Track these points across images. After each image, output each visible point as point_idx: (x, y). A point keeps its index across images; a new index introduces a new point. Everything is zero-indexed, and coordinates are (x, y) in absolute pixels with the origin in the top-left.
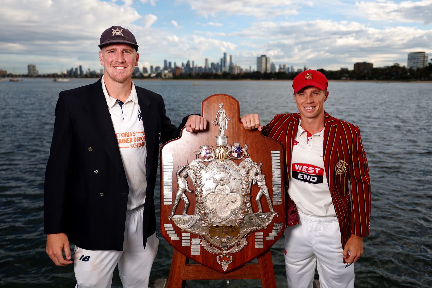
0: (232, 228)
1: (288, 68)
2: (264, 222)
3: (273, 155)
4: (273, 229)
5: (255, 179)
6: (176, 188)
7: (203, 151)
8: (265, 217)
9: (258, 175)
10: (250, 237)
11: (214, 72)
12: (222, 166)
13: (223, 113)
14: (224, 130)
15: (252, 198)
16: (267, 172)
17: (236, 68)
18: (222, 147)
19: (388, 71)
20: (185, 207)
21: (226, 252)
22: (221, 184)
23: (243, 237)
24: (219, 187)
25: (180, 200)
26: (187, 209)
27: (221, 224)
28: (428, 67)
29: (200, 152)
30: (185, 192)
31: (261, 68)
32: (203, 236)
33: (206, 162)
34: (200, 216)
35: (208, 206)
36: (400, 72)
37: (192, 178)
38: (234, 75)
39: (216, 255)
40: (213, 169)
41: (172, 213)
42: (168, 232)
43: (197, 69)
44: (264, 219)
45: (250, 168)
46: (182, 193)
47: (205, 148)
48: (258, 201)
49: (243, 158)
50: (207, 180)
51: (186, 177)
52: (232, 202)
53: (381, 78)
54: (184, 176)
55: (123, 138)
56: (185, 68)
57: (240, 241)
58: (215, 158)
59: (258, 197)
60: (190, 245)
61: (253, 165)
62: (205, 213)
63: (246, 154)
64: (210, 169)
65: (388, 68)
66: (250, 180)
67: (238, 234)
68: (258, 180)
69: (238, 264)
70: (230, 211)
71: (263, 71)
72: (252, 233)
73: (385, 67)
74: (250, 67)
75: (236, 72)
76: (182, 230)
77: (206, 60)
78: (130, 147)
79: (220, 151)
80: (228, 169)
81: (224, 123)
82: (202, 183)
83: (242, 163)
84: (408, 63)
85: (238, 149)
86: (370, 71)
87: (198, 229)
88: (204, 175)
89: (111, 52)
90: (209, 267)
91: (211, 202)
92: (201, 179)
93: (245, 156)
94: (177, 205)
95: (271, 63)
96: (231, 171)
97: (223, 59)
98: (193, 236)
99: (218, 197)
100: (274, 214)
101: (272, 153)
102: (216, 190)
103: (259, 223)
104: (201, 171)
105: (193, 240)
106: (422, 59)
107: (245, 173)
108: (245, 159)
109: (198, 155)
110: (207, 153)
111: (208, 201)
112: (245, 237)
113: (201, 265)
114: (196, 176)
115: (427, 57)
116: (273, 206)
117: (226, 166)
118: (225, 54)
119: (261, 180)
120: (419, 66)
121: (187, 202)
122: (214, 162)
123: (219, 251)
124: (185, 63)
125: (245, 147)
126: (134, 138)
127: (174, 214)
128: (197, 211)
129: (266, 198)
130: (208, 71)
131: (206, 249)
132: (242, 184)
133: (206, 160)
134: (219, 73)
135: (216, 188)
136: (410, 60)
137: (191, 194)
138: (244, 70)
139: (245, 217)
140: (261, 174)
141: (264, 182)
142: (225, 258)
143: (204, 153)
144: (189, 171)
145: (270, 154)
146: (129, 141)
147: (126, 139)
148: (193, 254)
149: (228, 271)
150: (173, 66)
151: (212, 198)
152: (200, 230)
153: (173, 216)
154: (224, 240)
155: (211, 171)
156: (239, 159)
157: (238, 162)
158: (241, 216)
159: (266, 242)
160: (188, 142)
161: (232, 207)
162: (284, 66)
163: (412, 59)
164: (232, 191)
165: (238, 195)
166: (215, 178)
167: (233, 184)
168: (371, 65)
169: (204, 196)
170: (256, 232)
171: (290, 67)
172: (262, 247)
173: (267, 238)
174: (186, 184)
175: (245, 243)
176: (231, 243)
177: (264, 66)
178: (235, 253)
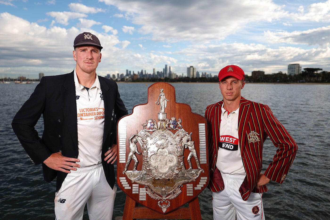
0: (170, 180)
1: (208, 75)
2: (193, 176)
3: (200, 127)
4: (200, 182)
5: (187, 144)
6: (128, 150)
7: (148, 123)
8: (194, 173)
9: (189, 141)
10: (183, 187)
11: (159, 77)
12: (162, 134)
13: (163, 96)
14: (164, 108)
15: (185, 158)
16: (195, 139)
17: (173, 75)
18: (163, 121)
19: (274, 76)
20: (135, 165)
21: (165, 199)
22: (162, 148)
23: (178, 187)
24: (160, 150)
25: (131, 159)
26: (137, 166)
27: (161, 178)
28: (302, 74)
29: (146, 124)
30: (135, 153)
31: (190, 74)
32: (148, 186)
33: (151, 132)
34: (146, 172)
35: (152, 164)
36: (283, 77)
37: (140, 144)
38: (172, 79)
39: (158, 201)
40: (156, 137)
41: (126, 169)
42: (122, 183)
43: (148, 75)
44: (193, 174)
45: (183, 136)
46: (133, 154)
47: (150, 121)
48: (189, 161)
49: (178, 129)
50: (151, 144)
51: (136, 142)
52: (170, 161)
53: (270, 81)
54: (134, 142)
55: (89, 112)
56: (140, 75)
57: (175, 191)
58: (157, 128)
59: (189, 158)
60: (138, 193)
61: (185, 134)
62: (150, 169)
63: (180, 126)
64: (154, 137)
65: (275, 75)
66: (183, 145)
67: (174, 185)
68: (189, 145)
69: (174, 208)
70: (168, 168)
71: (191, 77)
72: (185, 184)
73: (273, 74)
74: (183, 74)
75: (173, 77)
76: (133, 182)
77: (154, 69)
78: (94, 119)
79: (161, 124)
80: (167, 137)
81: (164, 104)
82: (148, 147)
83: (177, 132)
84: (288, 71)
85: (174, 122)
86: (262, 77)
87: (144, 181)
88: (150, 141)
89: (83, 51)
90: (152, 210)
91: (154, 161)
92: (147, 144)
93: (179, 128)
94: (129, 163)
95: (196, 71)
96: (169, 138)
97: (165, 69)
98: (141, 186)
99: (159, 158)
100: (201, 171)
101: (199, 125)
102: (158, 153)
103: (189, 177)
104: (147, 138)
105: (141, 189)
106: (297, 68)
107: (179, 140)
108: (179, 129)
109: (145, 127)
110: (151, 125)
111: (152, 160)
112: (179, 188)
113: (146, 208)
114: (143, 142)
115: (301, 67)
116: (200, 165)
117: (165, 135)
118: (166, 66)
119: (191, 145)
120: (295, 73)
121: (137, 161)
122: (156, 131)
123: (160, 198)
124: (140, 71)
125: (179, 121)
126: (97, 112)
127: (127, 170)
128: (144, 167)
129: (195, 159)
130: (155, 77)
131: (151, 196)
132: (177, 148)
133: (151, 130)
134: (162, 78)
135: (158, 150)
136: (289, 69)
137: (139, 155)
138: (179, 76)
139: (179, 172)
140: (191, 140)
141: (193, 147)
142: (164, 203)
143: (149, 125)
144: (138, 138)
145: (198, 126)
146: (94, 114)
147: (91, 113)
148: (140, 199)
149: (166, 213)
150: (132, 73)
151: (155, 158)
152: (146, 182)
153: (126, 171)
154: (163, 189)
155: (154, 138)
156: (175, 129)
157: (174, 132)
158: (176, 172)
159: (195, 191)
160: (137, 117)
161: (170, 165)
162: (205, 73)
163: (291, 69)
164: (170, 153)
165: (174, 156)
166: (157, 144)
167: (170, 148)
168: (263, 73)
169: (149, 156)
170: (187, 184)
171: (209, 74)
172: (192, 195)
173: (196, 188)
174: (136, 147)
175: (179, 192)
176: (169, 192)
177: (192, 73)
178: (172, 199)
